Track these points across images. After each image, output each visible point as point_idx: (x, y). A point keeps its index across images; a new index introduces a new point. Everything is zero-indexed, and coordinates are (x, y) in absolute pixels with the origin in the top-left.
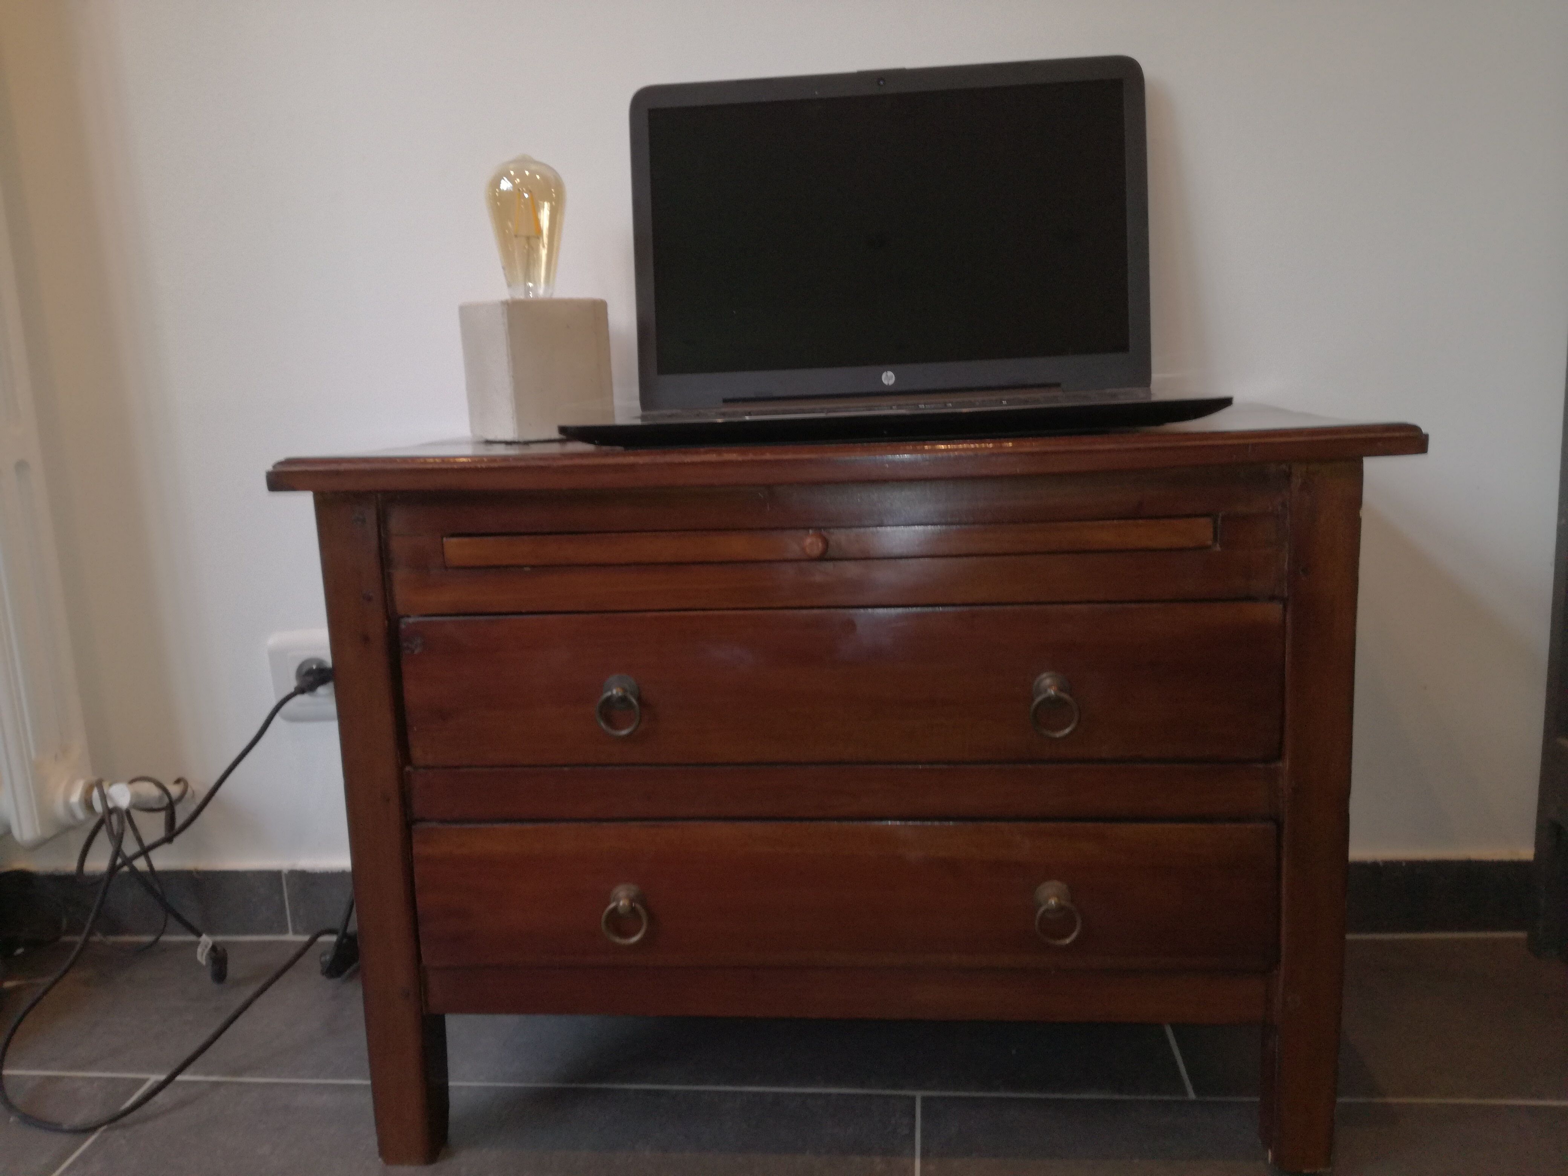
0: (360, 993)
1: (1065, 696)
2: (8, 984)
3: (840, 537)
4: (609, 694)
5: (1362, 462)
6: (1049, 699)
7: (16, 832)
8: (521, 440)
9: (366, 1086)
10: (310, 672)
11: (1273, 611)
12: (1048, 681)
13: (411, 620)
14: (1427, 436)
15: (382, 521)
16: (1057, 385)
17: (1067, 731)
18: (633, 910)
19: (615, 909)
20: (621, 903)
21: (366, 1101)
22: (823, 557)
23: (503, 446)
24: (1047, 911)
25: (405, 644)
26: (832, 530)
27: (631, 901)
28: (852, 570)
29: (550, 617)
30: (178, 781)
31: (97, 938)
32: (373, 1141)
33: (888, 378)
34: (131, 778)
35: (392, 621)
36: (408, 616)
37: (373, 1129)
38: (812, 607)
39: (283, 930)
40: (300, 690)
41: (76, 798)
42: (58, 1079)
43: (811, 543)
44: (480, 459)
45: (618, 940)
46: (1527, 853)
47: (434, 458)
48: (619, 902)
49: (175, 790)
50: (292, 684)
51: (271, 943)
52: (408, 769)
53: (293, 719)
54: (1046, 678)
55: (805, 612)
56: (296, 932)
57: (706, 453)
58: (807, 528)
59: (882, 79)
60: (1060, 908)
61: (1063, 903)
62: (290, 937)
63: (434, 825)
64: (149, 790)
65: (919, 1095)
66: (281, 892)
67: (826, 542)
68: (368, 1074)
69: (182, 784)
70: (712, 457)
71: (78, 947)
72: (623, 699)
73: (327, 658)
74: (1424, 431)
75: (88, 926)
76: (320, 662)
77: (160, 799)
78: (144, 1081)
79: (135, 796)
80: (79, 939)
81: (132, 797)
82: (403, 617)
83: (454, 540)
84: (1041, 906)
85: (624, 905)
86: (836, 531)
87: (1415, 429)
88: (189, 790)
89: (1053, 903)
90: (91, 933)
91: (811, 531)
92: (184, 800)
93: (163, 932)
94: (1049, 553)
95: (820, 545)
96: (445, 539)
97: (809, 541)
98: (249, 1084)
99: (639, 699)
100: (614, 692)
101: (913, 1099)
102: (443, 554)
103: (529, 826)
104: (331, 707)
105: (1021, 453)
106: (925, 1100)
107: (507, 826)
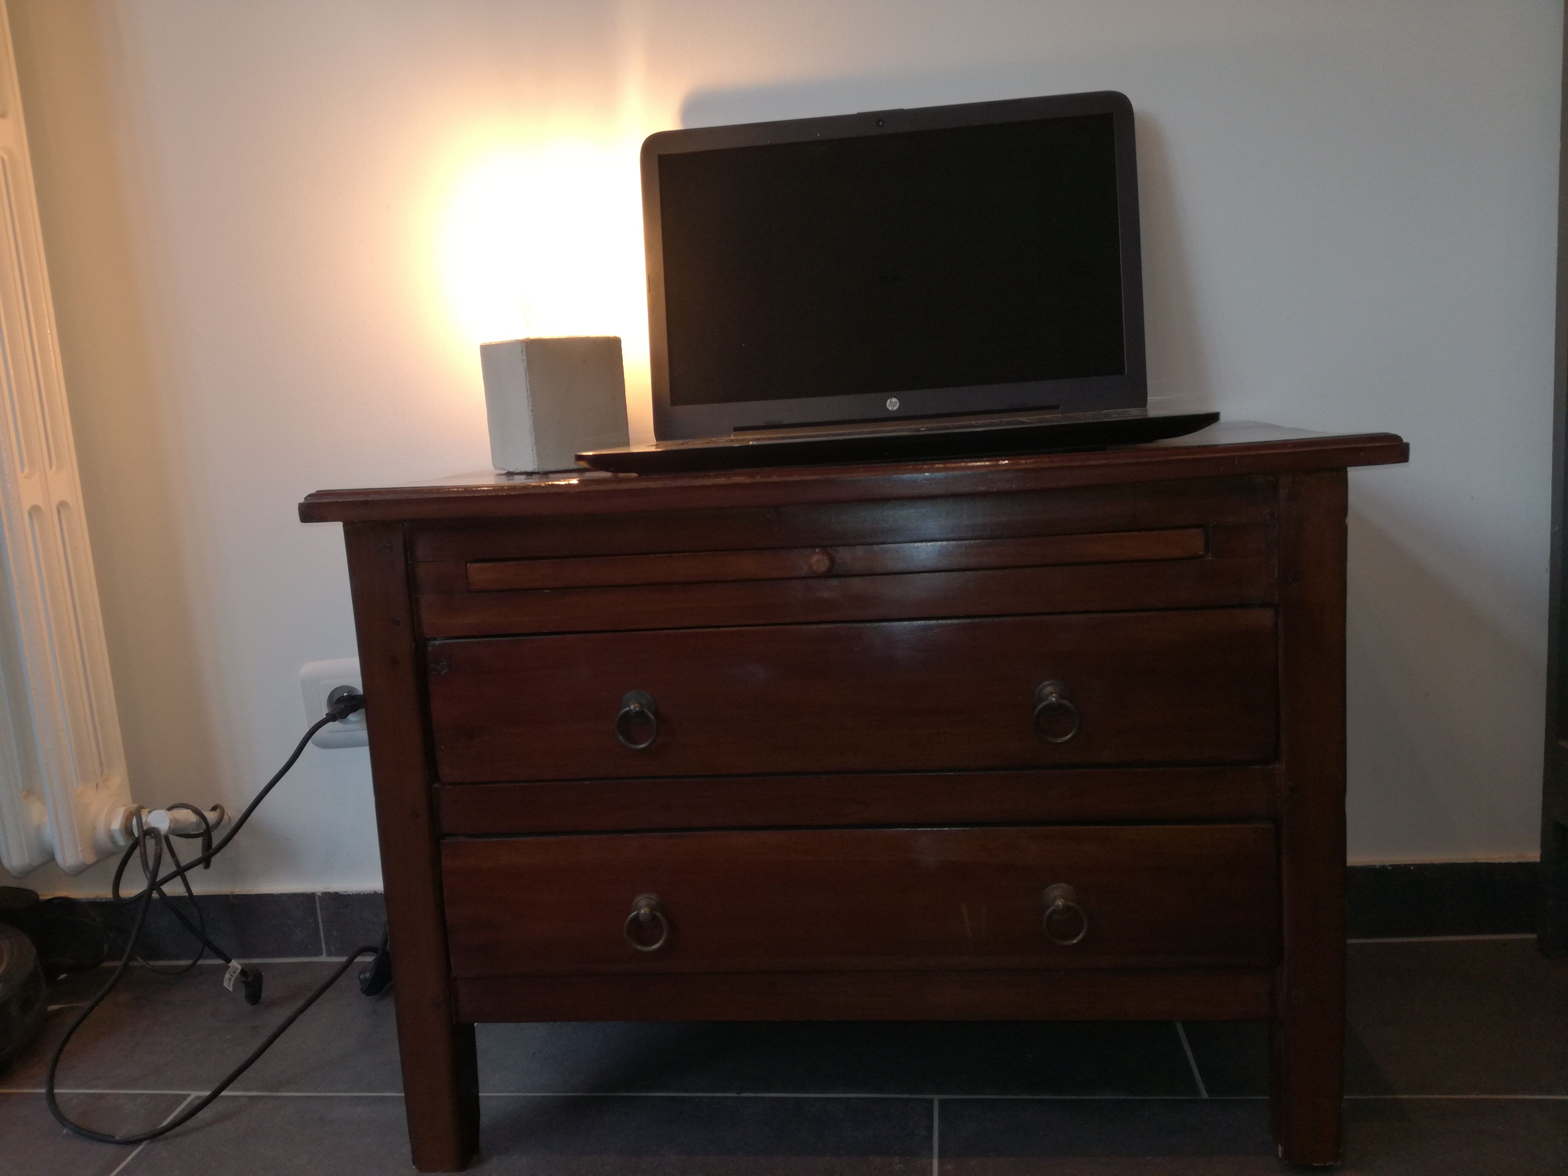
0: (393, 1010)
1: (1065, 702)
2: (52, 1008)
3: (845, 555)
4: (628, 709)
5: (1346, 472)
6: (1050, 707)
7: (59, 859)
8: (540, 470)
9: (400, 1097)
10: (341, 700)
11: (1265, 618)
12: (1049, 689)
13: (437, 643)
14: (1407, 445)
15: (409, 548)
16: (1056, 407)
17: (1069, 736)
18: (654, 917)
19: (636, 917)
20: (642, 912)
21: (402, 1111)
22: (829, 574)
23: (523, 477)
24: (1054, 912)
25: (432, 666)
26: (837, 548)
27: (652, 909)
28: (858, 585)
29: (570, 636)
30: (214, 809)
31: (139, 962)
32: (406, 1150)
33: (893, 404)
34: (168, 806)
35: (420, 644)
36: (435, 639)
37: (407, 1138)
38: (821, 622)
39: (318, 953)
40: (331, 717)
41: (116, 825)
42: (102, 1096)
43: (818, 561)
44: (502, 488)
45: (639, 947)
46: (1533, 855)
47: (457, 487)
48: (639, 909)
49: (211, 817)
50: (323, 711)
51: (306, 964)
52: (436, 785)
53: (325, 745)
54: (1048, 685)
55: (814, 627)
56: (330, 954)
57: (716, 476)
58: (813, 547)
59: (881, 120)
60: (1067, 909)
61: (1070, 904)
62: (324, 958)
63: (462, 839)
64: (186, 816)
65: (936, 1098)
66: (315, 915)
67: (832, 560)
68: (401, 1086)
69: (218, 810)
70: (722, 480)
71: (117, 973)
72: (641, 714)
73: (357, 683)
74: (1405, 441)
75: (129, 948)
76: (350, 689)
77: (198, 825)
78: (185, 1097)
79: (173, 821)
80: (118, 964)
81: (171, 821)
82: (430, 639)
83: (477, 565)
84: (1049, 907)
85: (645, 913)
86: (840, 549)
87: (1396, 438)
88: (226, 817)
89: (1060, 904)
90: (131, 958)
91: (817, 550)
92: (220, 826)
93: (200, 956)
94: (1045, 565)
95: (827, 562)
96: (468, 564)
97: (815, 558)
98: (286, 1097)
99: (656, 714)
100: (632, 707)
101: (931, 1101)
102: (467, 577)
103: (552, 839)
104: (363, 734)
105: (1017, 470)
106: (942, 1103)
107: (530, 839)
